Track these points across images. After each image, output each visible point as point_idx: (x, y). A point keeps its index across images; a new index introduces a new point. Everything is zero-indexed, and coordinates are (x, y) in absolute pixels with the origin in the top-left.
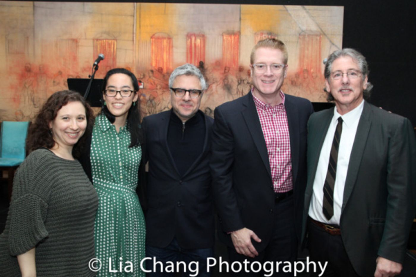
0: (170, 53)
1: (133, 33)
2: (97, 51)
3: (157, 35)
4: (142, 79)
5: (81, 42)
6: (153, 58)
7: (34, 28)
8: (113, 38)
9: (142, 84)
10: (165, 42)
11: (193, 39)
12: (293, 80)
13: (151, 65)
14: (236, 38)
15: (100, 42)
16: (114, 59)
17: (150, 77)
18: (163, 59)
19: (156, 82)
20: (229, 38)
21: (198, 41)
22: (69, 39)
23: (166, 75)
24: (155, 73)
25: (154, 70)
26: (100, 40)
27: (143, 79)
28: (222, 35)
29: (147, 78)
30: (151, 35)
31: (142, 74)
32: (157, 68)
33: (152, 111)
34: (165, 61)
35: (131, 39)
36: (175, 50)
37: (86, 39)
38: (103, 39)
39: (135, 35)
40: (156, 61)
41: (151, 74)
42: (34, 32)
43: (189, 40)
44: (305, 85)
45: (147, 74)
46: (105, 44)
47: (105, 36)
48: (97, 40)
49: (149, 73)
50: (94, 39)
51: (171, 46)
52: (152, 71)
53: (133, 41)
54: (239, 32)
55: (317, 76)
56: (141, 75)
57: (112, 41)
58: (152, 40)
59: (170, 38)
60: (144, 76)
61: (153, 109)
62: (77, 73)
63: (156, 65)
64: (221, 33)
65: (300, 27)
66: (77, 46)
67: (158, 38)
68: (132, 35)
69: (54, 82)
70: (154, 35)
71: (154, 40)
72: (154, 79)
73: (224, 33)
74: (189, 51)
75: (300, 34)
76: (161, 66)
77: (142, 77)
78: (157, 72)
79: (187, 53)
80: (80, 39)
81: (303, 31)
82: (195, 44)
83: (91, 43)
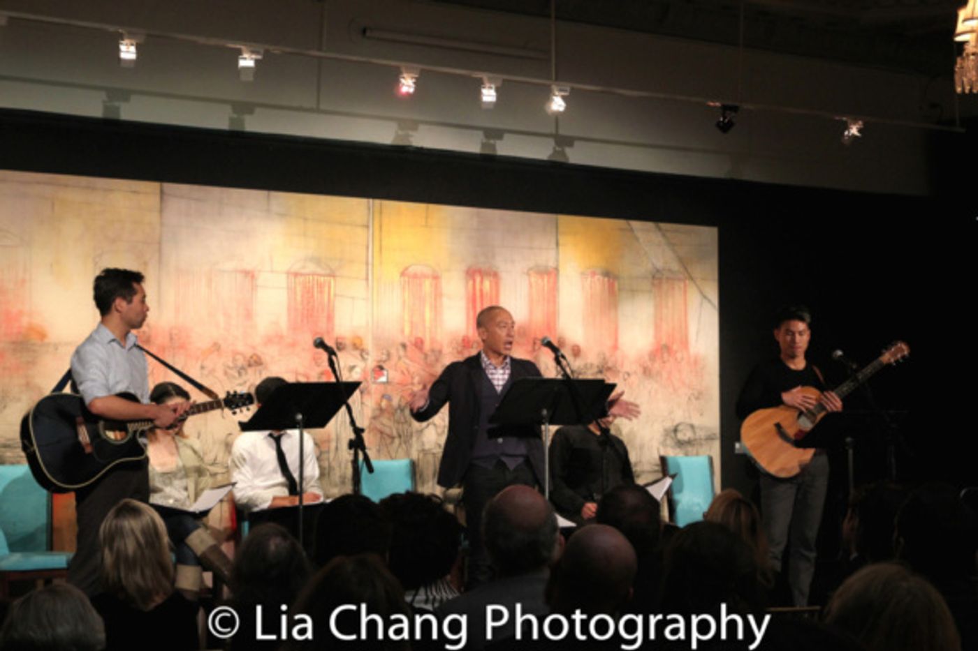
0: (437, 310)
1: (367, 264)
2: (295, 299)
3: (411, 270)
4: (384, 362)
5: (262, 279)
6: (406, 317)
7: (160, 243)
8: (328, 272)
9: (385, 372)
10: (427, 285)
11: (478, 279)
12: (645, 365)
13: (402, 331)
14: (552, 280)
15: (301, 279)
16: (330, 318)
17: (400, 358)
18: (424, 321)
19: (412, 369)
20: (540, 281)
21: (487, 284)
22: (236, 271)
23: (429, 353)
24: (408, 349)
25: (408, 344)
26: (302, 275)
27: (387, 363)
28: (528, 274)
29: (394, 358)
30: (401, 270)
31: (385, 351)
32: (413, 340)
33: (403, 432)
34: (427, 324)
35: (363, 274)
36: (445, 301)
37: (272, 271)
38: (309, 275)
39: (370, 267)
40: (412, 323)
41: (402, 352)
42: (160, 251)
43: (471, 283)
44: (665, 375)
45: (393, 351)
46: (311, 284)
47: (311, 268)
48: (296, 275)
49: (397, 350)
50: (288, 273)
51: (438, 294)
52: (404, 346)
53: (367, 279)
54: (557, 269)
55: (682, 359)
56: (383, 354)
57: (326, 278)
58: (402, 278)
59: (436, 278)
60: (389, 355)
61: (406, 426)
62: (254, 348)
63: (411, 332)
64: (526, 271)
65: (653, 264)
66: (254, 288)
67: (415, 276)
68: (364, 267)
69: (202, 368)
70: (406, 269)
71: (406, 279)
72: (407, 361)
73: (530, 269)
74: (471, 306)
75: (654, 277)
76: (420, 335)
77: (384, 357)
78: (414, 348)
79: (468, 309)
80: (260, 271)
81: (658, 271)
82: (481, 291)
83: (282, 280)
